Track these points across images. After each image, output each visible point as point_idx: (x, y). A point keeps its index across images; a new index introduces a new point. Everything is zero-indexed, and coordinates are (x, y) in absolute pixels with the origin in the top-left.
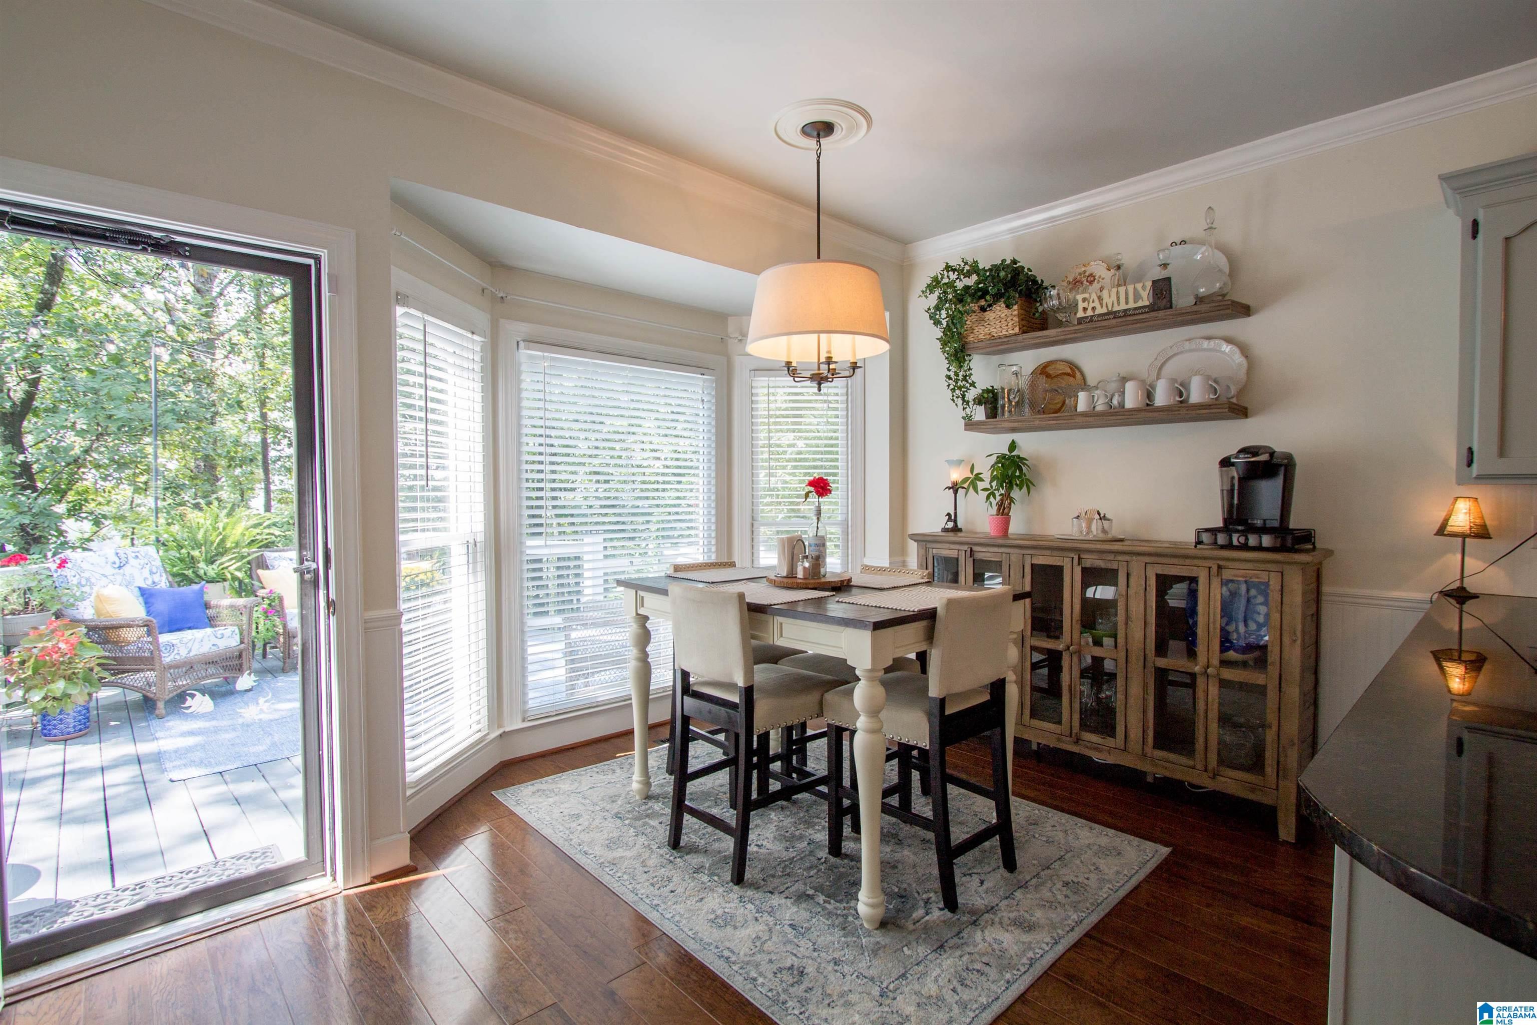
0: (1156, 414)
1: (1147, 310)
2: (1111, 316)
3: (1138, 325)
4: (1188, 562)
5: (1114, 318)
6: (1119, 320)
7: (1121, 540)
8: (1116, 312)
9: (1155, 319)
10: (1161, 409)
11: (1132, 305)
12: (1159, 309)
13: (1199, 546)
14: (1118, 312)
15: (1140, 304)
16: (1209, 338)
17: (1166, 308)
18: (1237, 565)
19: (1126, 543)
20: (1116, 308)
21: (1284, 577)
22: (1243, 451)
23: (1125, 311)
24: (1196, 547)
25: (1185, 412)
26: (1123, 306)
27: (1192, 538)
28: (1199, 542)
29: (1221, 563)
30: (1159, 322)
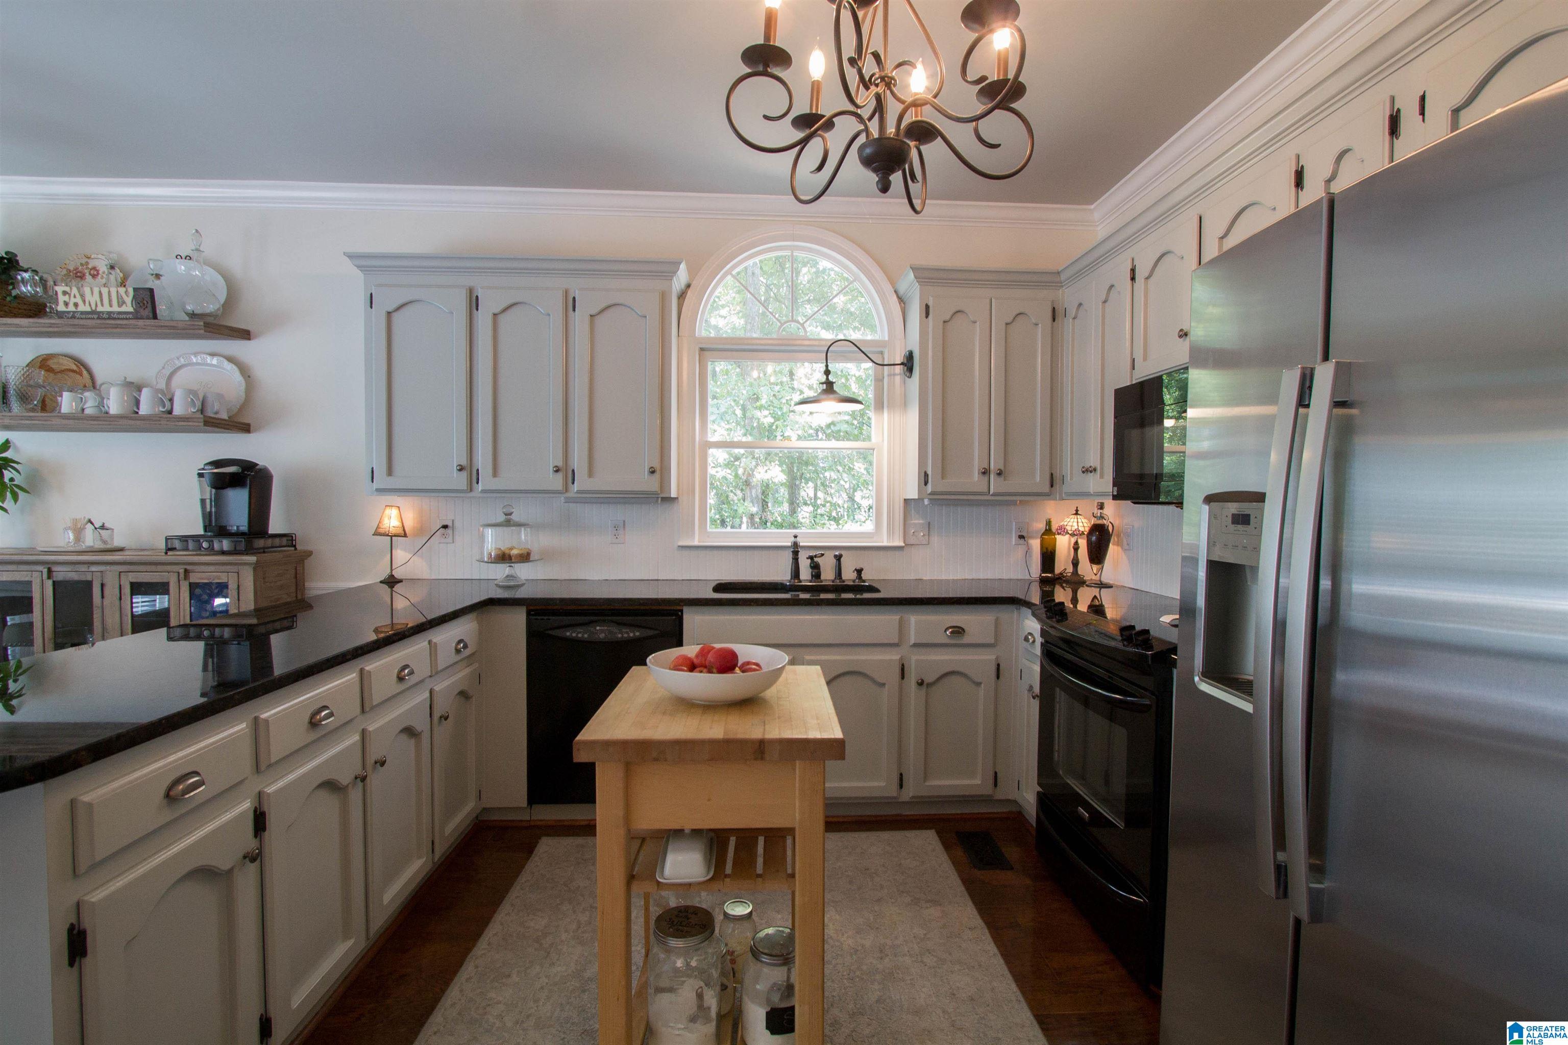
0: (138, 422)
1: (131, 316)
2: (96, 316)
3: (118, 330)
4: (160, 568)
5: (98, 318)
6: (104, 321)
7: (121, 550)
8: (100, 312)
9: (136, 327)
10: (145, 418)
11: (116, 308)
12: (142, 318)
13: (170, 553)
14: (103, 313)
15: (124, 309)
16: (213, 355)
17: (148, 318)
18: (203, 568)
19: (127, 553)
20: (100, 309)
21: (240, 576)
22: (211, 463)
23: (109, 313)
24: (166, 553)
25: (165, 423)
26: (107, 308)
27: (162, 545)
28: (169, 549)
29: (188, 567)
30: (138, 330)
